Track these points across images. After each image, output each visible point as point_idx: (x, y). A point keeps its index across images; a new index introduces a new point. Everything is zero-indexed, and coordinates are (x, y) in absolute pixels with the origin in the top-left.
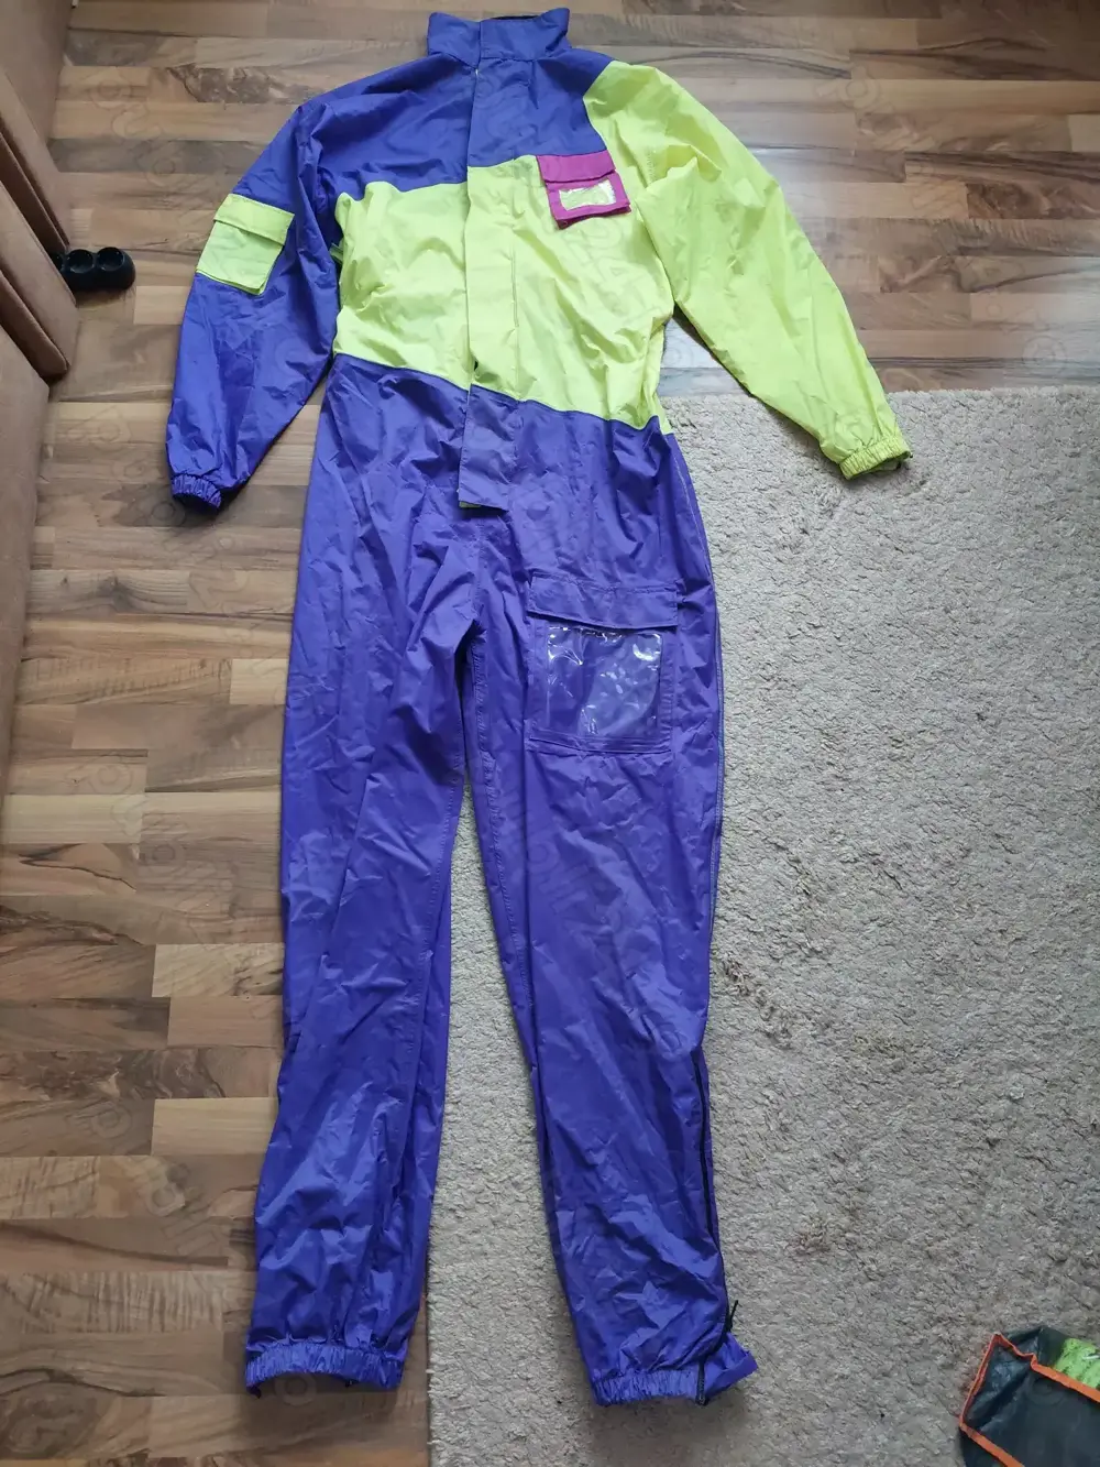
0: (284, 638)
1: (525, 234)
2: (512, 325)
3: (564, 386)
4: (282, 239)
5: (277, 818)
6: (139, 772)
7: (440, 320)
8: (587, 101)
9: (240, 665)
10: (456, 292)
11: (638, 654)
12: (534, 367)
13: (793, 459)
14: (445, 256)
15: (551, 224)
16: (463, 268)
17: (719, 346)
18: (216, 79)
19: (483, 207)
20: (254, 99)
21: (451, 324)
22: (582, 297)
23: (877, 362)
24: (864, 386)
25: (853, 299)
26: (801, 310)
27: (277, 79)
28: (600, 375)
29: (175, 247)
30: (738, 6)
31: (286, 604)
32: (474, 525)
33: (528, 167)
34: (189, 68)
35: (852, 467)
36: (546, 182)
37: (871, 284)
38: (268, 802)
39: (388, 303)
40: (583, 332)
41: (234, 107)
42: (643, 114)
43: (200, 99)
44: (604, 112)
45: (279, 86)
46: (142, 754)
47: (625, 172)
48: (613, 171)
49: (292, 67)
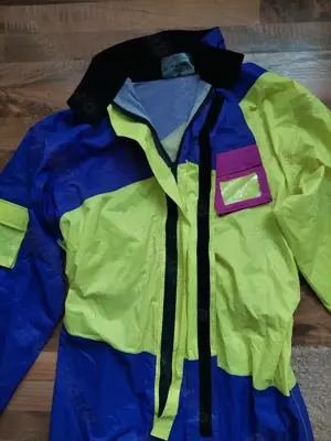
4: (25, 228)
47: (270, 165)
48: (260, 165)
49: (23, 86)
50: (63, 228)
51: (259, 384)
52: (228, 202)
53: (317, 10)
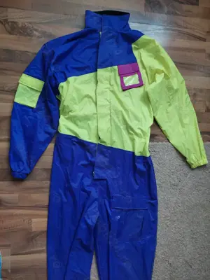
0: (46, 213)
1: (113, 92)
2: (109, 126)
3: (123, 143)
4: (41, 90)
5: (46, 260)
6: (8, 250)
7: (90, 122)
8: (133, 46)
9: (34, 220)
10: (94, 114)
11: (138, 216)
12: (115, 138)
13: (179, 161)
14: (90, 99)
15: (121, 90)
16: (96, 104)
17: (163, 129)
18: (15, 26)
19: (102, 82)
20: (29, 35)
21: (93, 124)
22: (129, 117)
23: (202, 133)
24: (198, 141)
25: (198, 114)
26: (186, 121)
27: (35, 27)
28: (133, 140)
29: (6, 89)
30: (178, 12)
31: (46, 203)
32: (98, 183)
33: (115, 70)
34: (6, 20)
35: (194, 166)
36: (120, 75)
37: (203, 110)
38: (44, 256)
39: (75, 117)
40: (129, 128)
41: (22, 38)
42: (149, 51)
43: (10, 34)
44: (137, 49)
45: (36, 30)
46: (9, 246)
47: (142, 72)
48: (138, 71)
49: (40, 23)
50: (60, 90)
51: (137, 154)
52: (127, 85)
53: (166, 9)
